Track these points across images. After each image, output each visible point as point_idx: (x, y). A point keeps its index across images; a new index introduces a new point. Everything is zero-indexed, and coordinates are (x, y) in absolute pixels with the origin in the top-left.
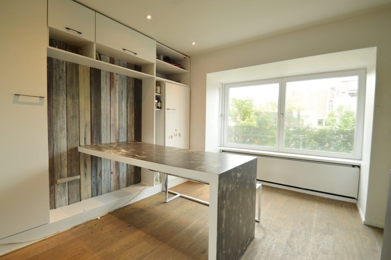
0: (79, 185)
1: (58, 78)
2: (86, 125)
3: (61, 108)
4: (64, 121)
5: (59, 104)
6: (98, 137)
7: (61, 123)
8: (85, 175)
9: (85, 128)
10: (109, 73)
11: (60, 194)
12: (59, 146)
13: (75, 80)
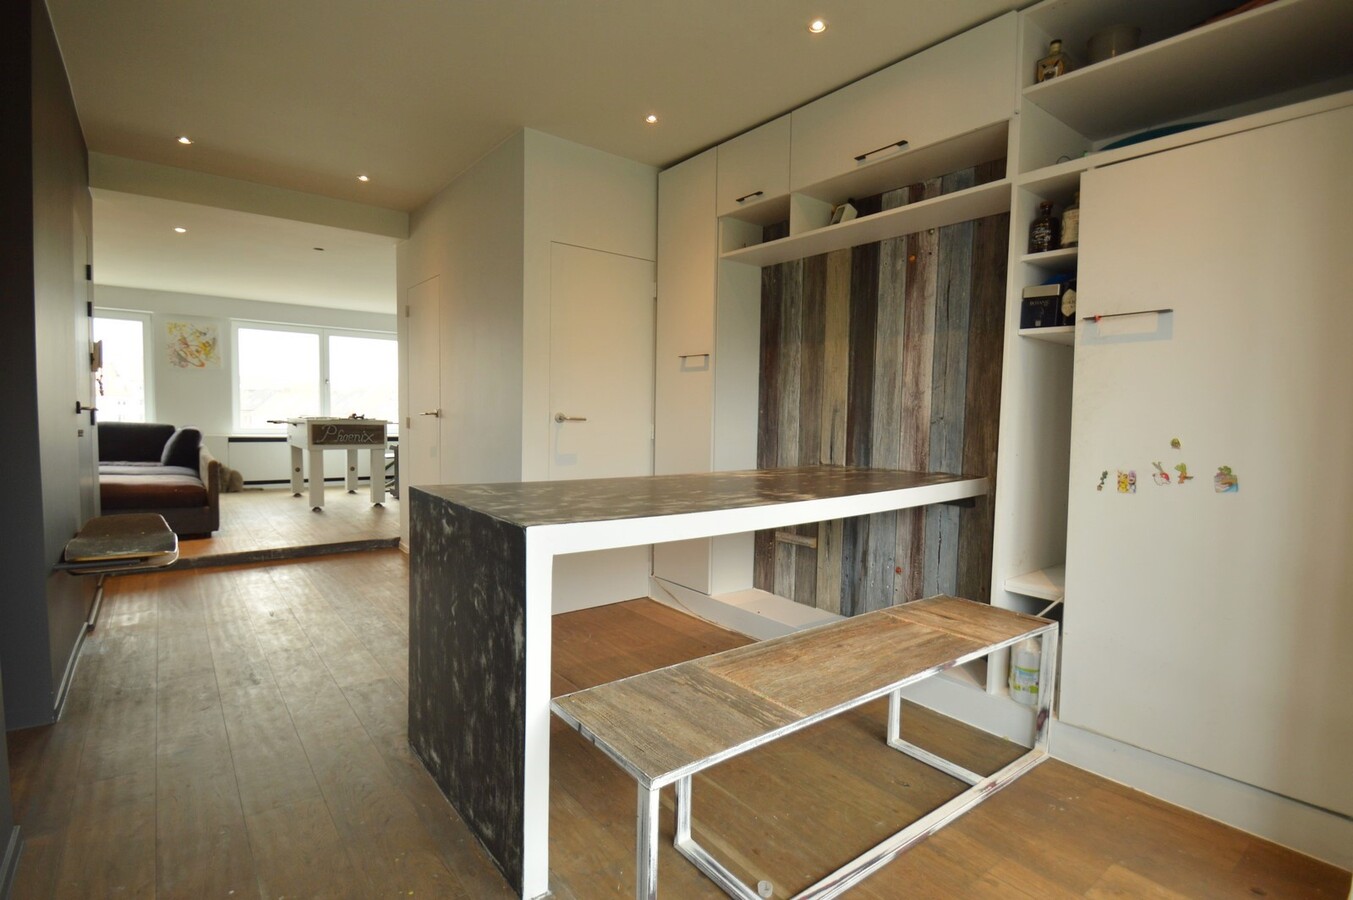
0: (813, 564)
1: (789, 304)
2: (835, 411)
3: (791, 372)
4: (794, 401)
5: (788, 364)
6: (862, 446)
7: (791, 404)
8: (828, 544)
9: (833, 420)
10: (905, 239)
11: (782, 565)
12: (784, 456)
13: (818, 297)
